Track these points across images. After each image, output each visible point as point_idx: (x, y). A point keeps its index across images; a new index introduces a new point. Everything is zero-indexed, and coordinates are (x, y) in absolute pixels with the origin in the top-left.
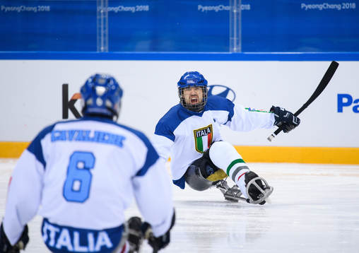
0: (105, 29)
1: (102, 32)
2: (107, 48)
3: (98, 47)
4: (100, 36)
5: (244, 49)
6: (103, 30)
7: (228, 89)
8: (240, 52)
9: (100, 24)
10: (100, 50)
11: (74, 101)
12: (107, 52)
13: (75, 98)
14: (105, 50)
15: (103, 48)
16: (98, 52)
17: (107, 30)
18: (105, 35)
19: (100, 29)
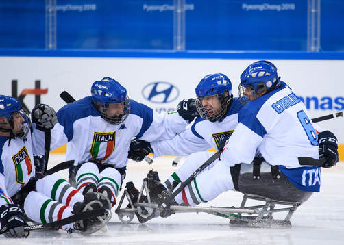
0: (53, 26)
1: (51, 30)
2: (55, 45)
3: (46, 44)
4: (48, 33)
5: (188, 47)
6: (51, 27)
7: (172, 87)
8: (184, 51)
9: (48, 21)
10: (48, 47)
11: (23, 96)
12: (55, 49)
13: (24, 93)
14: (53, 48)
15: (51, 46)
16: (46, 49)
17: (55, 29)
18: (53, 33)
19: (48, 27)
